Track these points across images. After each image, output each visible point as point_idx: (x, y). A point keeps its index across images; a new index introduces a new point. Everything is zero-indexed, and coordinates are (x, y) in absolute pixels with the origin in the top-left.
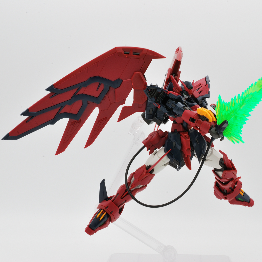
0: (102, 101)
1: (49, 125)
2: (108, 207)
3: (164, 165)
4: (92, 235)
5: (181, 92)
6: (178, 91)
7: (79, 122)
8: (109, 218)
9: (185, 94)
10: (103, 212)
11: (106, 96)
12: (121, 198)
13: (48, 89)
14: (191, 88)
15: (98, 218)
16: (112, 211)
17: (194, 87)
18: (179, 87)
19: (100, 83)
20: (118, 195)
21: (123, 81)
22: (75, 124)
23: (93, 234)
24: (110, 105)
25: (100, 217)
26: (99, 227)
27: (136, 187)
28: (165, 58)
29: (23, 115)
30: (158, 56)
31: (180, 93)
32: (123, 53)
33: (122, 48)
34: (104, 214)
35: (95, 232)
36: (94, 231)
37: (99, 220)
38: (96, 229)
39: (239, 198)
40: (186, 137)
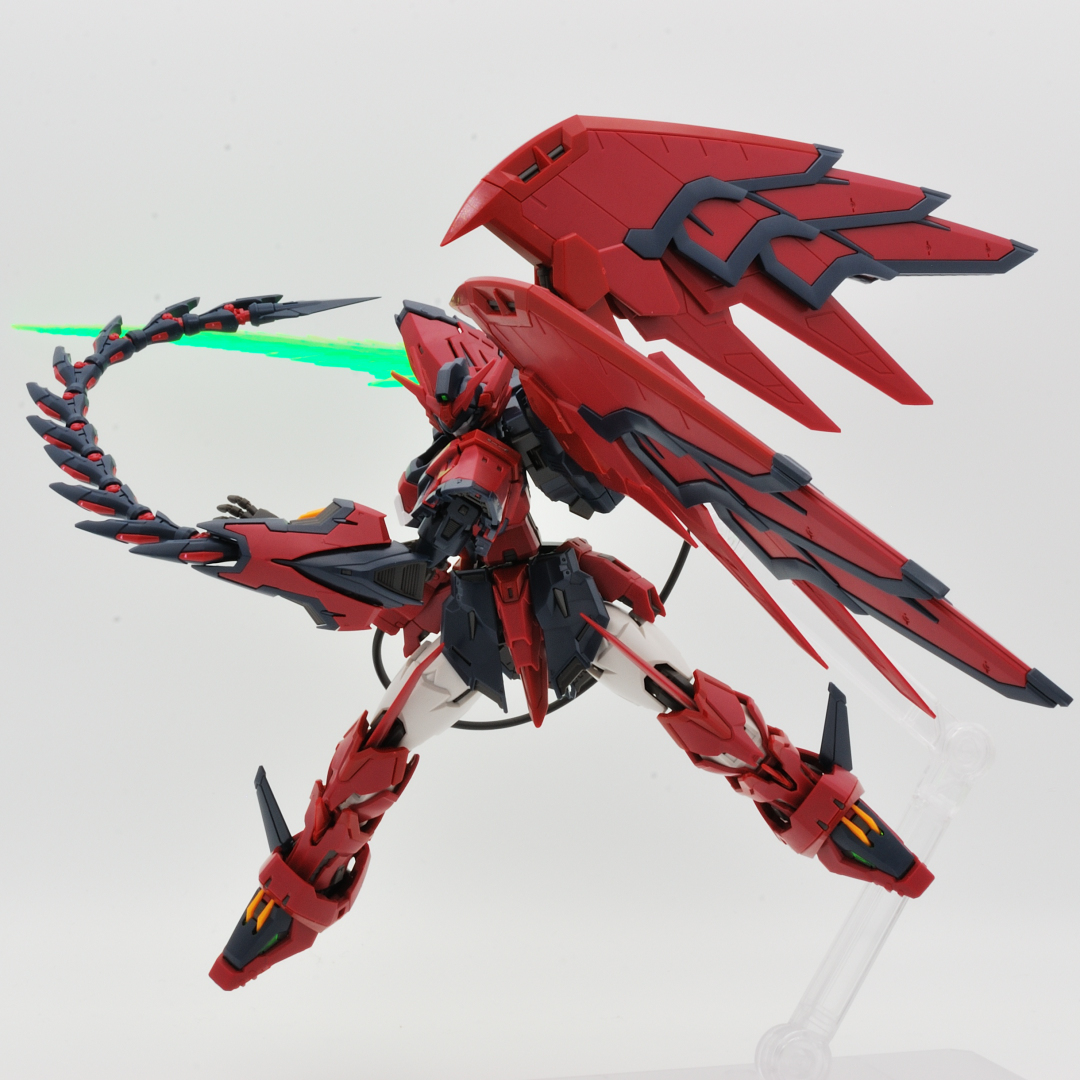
2: (270, 879)
10: (266, 899)
12: (313, 843)
25: (255, 917)
34: (266, 903)
36: (241, 974)
37: (254, 931)
38: (249, 965)
39: (853, 852)
40: (509, 590)
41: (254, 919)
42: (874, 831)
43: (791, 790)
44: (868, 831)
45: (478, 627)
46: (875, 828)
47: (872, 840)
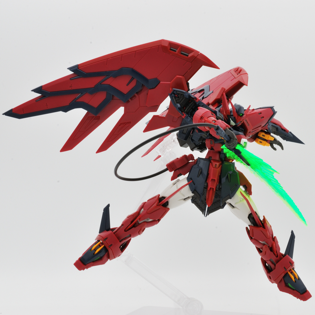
0: (130, 100)
1: (61, 112)
2: (107, 238)
3: (185, 199)
4: (82, 270)
5: (228, 116)
6: (225, 114)
7: (97, 119)
8: (106, 254)
9: (232, 120)
10: (101, 245)
11: (136, 95)
12: (125, 231)
13: (71, 69)
14: (241, 115)
15: (93, 250)
16: (112, 245)
17: (246, 115)
18: (228, 109)
19: (133, 77)
20: (123, 226)
21: (161, 82)
22: (91, 121)
23: (84, 269)
24: (139, 107)
25: (95, 250)
26: (93, 262)
27: (146, 220)
28: (219, 69)
29: (34, 92)
30: (210, 64)
31: (226, 117)
32: (169, 48)
33: (169, 42)
34: (100, 246)
35: (87, 268)
36: (84, 266)
37: (94, 254)
38: (88, 264)
39: (289, 284)
40: (216, 165)
42: (297, 278)
43: (276, 257)
44: (295, 278)
45: (201, 174)
46: (297, 277)
47: (296, 281)
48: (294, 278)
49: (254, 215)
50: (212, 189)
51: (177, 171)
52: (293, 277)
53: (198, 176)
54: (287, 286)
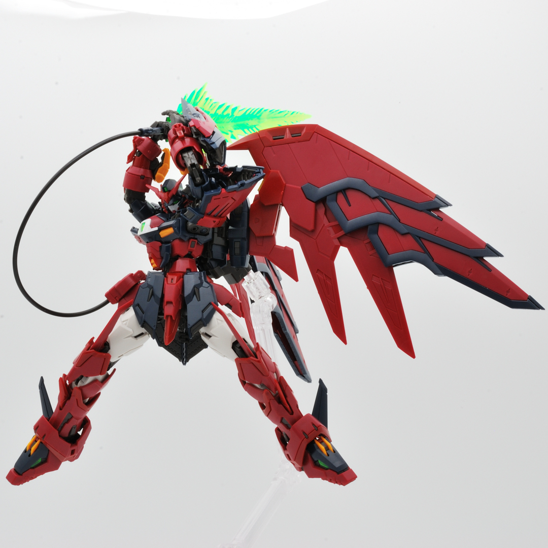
2: (38, 427)
3: (136, 337)
12: (60, 409)
15: (28, 450)
26: (32, 468)
34: (36, 442)
37: (30, 455)
38: (26, 473)
39: (319, 461)
40: (172, 279)
41: (30, 449)
42: (330, 451)
43: (290, 414)
44: (327, 449)
45: (153, 297)
46: (331, 448)
47: (329, 454)
48: (326, 451)
49: (241, 343)
50: (169, 318)
51: (123, 300)
52: (322, 447)
53: (149, 300)
54: (316, 465)
